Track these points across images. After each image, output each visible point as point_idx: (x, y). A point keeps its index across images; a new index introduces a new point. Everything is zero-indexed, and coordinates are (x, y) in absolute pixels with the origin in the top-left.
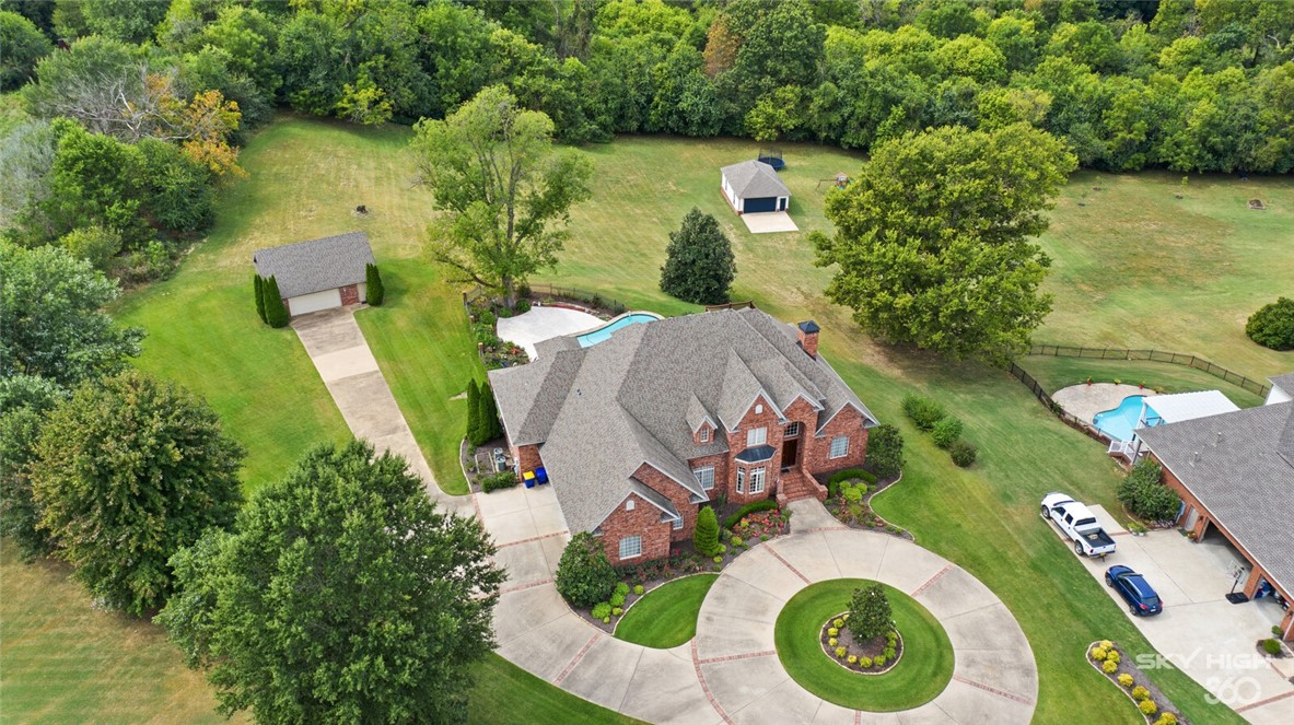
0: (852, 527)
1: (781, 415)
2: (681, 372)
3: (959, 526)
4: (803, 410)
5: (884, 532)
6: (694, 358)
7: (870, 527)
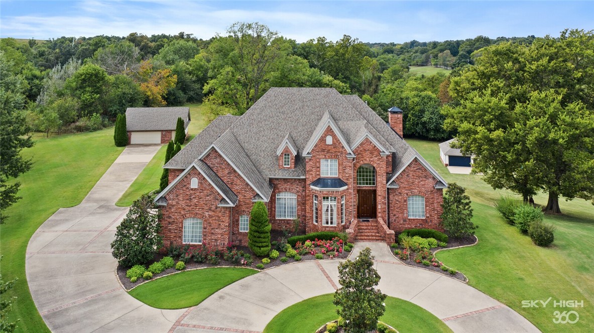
0: (409, 264)
1: (349, 150)
2: (284, 119)
3: (522, 279)
4: (372, 153)
5: (438, 271)
6: (297, 112)
7: (426, 266)
